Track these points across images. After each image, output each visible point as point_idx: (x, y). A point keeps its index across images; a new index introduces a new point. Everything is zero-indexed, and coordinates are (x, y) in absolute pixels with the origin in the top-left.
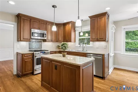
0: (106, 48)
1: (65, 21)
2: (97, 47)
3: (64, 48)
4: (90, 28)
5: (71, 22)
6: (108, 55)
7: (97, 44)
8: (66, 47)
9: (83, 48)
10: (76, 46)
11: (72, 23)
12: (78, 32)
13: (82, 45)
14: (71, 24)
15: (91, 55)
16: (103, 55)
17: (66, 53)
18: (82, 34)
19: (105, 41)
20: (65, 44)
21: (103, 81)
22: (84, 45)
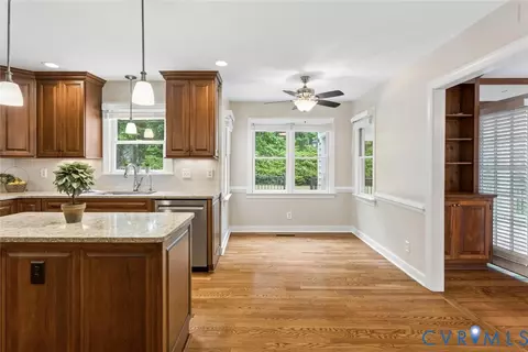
0: (214, 177)
1: (52, 66)
2: (186, 176)
3: (75, 185)
4: (164, 110)
5: (84, 73)
6: (220, 197)
7: (188, 166)
8: (88, 181)
9: (138, 181)
10: (105, 173)
11: (88, 79)
12: (116, 120)
13: (132, 172)
14: (82, 82)
15: (166, 203)
16: (209, 200)
17: (84, 206)
18: (131, 129)
19: (211, 157)
20: (79, 167)
21: (209, 279)
22: (142, 172)
